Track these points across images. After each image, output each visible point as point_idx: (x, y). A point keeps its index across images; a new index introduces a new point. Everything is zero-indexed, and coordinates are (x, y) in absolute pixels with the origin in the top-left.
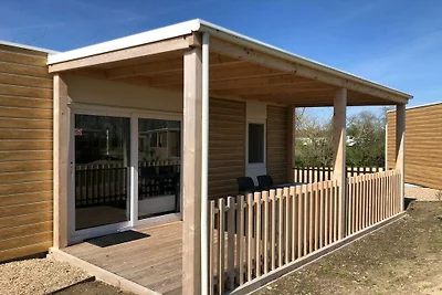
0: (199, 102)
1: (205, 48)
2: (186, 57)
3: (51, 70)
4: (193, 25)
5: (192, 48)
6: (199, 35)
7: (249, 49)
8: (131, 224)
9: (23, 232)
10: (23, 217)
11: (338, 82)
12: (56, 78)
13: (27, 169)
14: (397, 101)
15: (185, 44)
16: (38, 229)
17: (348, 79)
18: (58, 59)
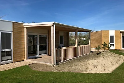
0: (54, 34)
1: (55, 26)
2: (52, 27)
3: (24, 26)
4: (53, 22)
5: (53, 26)
6: (54, 24)
7: (61, 25)
8: (38, 56)
9: (20, 56)
10: (20, 54)
11: (76, 29)
12: (25, 28)
13: (20, 45)
14: (89, 31)
15: (51, 25)
16: (22, 56)
17: (78, 28)
18: (26, 25)
